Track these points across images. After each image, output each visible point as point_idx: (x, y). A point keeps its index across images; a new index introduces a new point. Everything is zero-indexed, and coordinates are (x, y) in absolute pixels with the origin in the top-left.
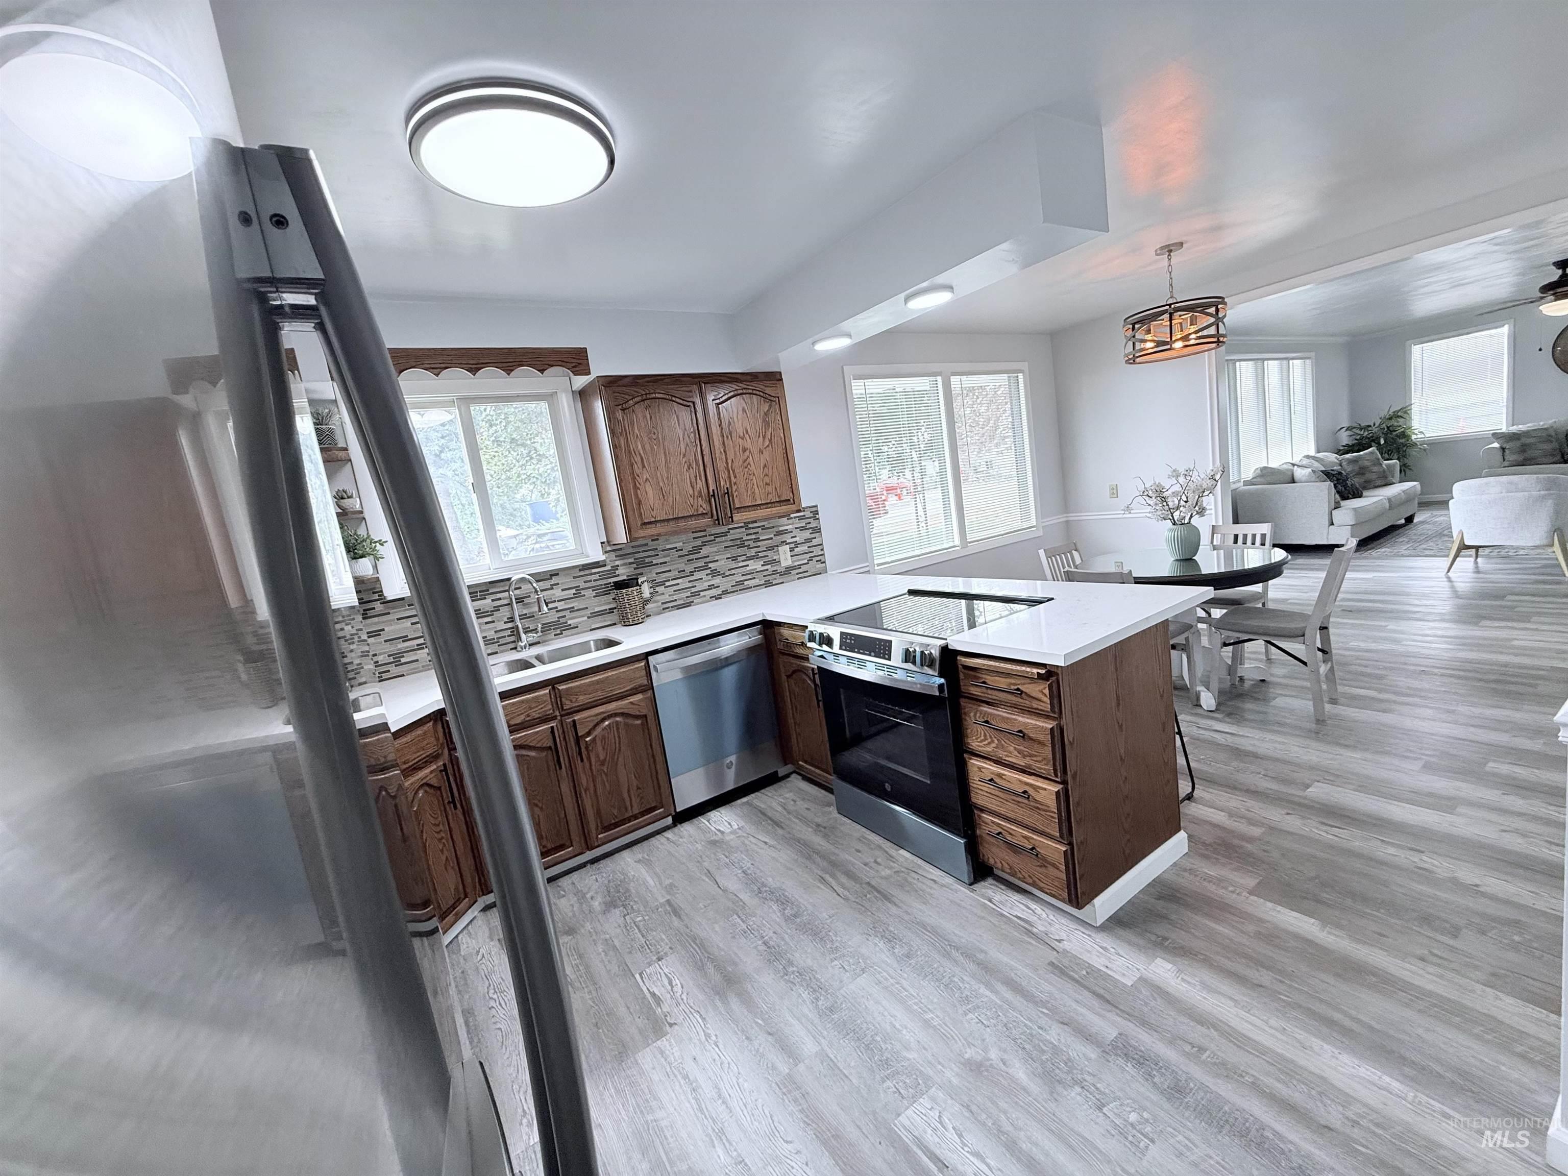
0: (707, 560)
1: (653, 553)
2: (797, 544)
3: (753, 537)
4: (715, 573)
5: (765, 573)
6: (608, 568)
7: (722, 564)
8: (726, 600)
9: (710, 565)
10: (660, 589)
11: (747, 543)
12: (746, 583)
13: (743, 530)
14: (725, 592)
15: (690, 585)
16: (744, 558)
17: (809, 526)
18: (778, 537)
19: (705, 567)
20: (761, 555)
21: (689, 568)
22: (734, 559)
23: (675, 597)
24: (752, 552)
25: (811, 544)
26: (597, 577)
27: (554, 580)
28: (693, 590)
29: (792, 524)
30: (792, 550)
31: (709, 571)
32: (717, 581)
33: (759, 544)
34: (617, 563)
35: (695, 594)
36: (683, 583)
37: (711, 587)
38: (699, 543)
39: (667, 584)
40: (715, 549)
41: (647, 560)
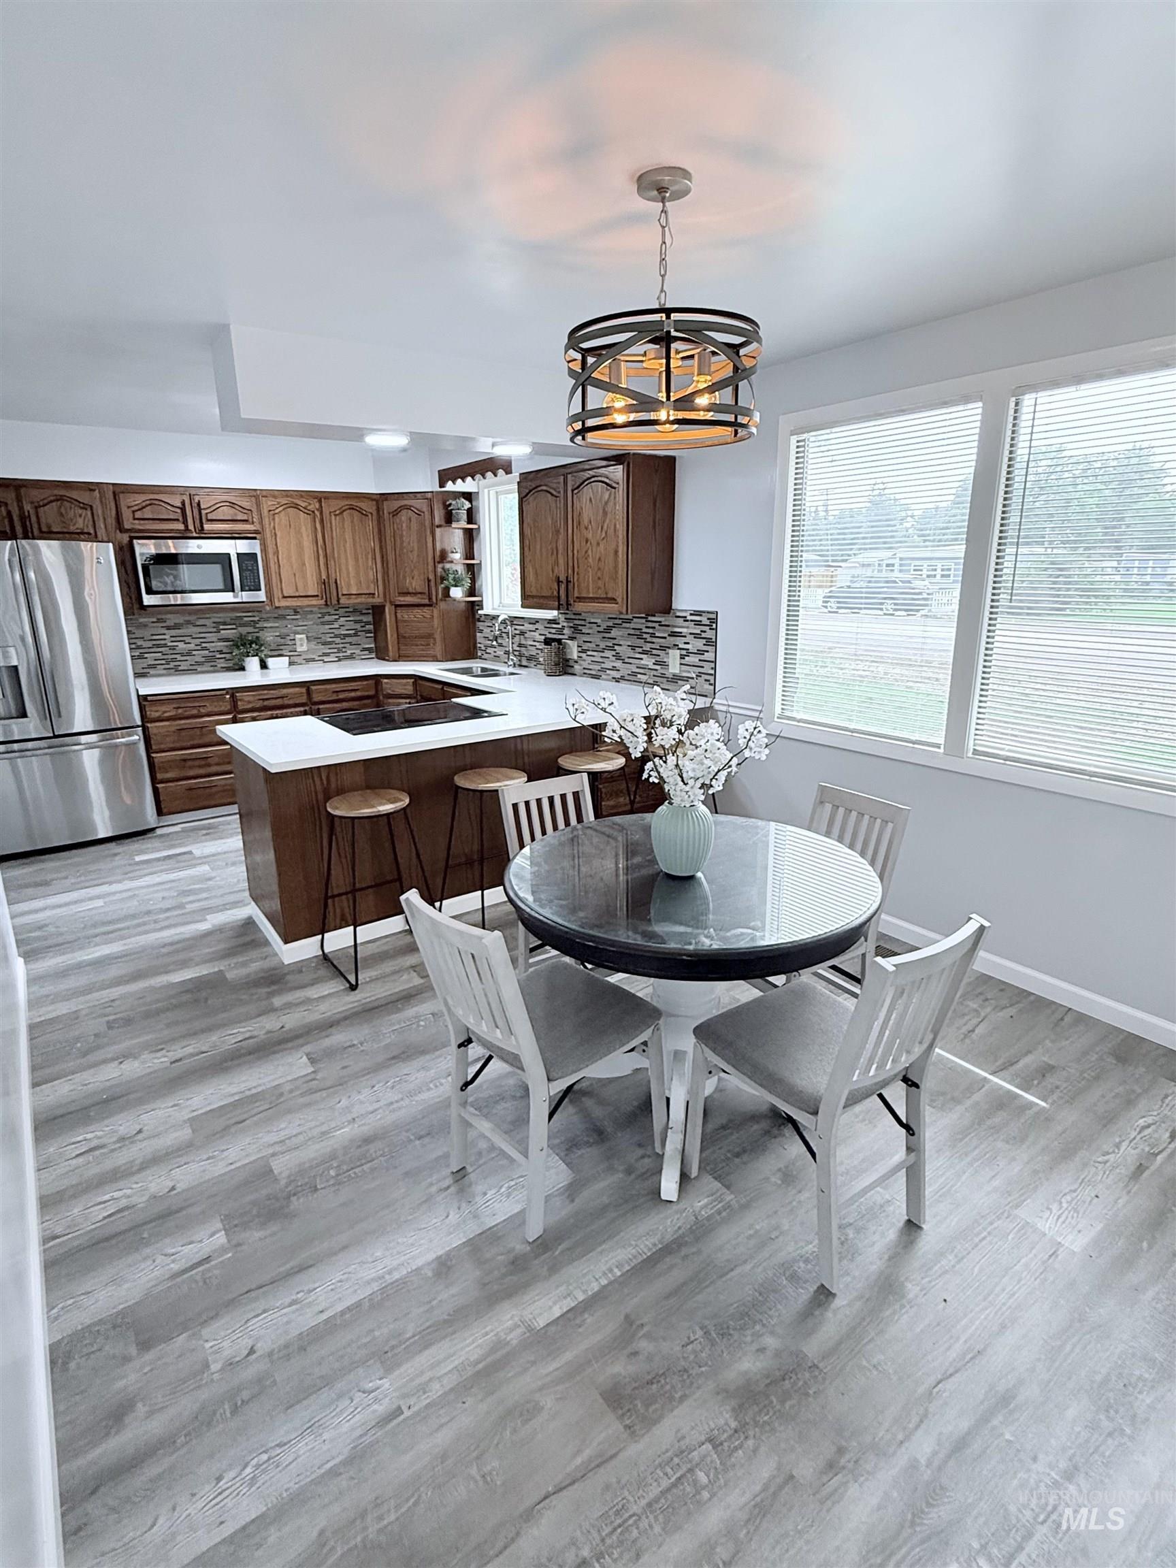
0: (615, 642)
1: (583, 623)
2: (689, 653)
3: (651, 631)
4: (618, 657)
5: (655, 673)
6: (560, 626)
7: (623, 650)
8: (623, 685)
9: (616, 647)
10: (584, 655)
11: (645, 636)
12: (639, 676)
13: (644, 621)
14: (622, 678)
15: (601, 660)
16: (640, 650)
17: (704, 635)
18: (672, 639)
19: (612, 648)
20: (655, 652)
21: (602, 645)
22: (633, 648)
23: (591, 667)
24: (647, 647)
25: (702, 657)
26: (553, 631)
27: (537, 626)
28: (603, 665)
29: (688, 627)
30: (682, 657)
31: (614, 653)
32: (618, 664)
33: (654, 640)
34: (565, 624)
35: (604, 670)
36: (597, 656)
37: (614, 669)
38: (611, 624)
39: (589, 653)
40: (621, 633)
41: (580, 628)
